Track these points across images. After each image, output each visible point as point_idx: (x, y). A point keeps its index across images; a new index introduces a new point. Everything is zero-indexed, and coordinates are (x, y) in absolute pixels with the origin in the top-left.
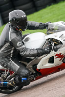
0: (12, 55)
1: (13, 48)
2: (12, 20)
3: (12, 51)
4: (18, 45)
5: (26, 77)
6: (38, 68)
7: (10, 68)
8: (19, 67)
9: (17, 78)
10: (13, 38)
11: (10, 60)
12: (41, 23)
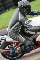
0: (20, 31)
2: (21, 6)
3: (20, 28)
4: (25, 23)
5: (30, 46)
6: (37, 40)
7: (19, 39)
8: (25, 39)
9: (23, 47)
10: (21, 19)
11: (19, 35)
12: (38, 11)
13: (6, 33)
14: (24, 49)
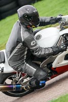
0: (25, 56)
1: (27, 49)
3: (26, 53)
6: (54, 67)
8: (35, 70)
9: (34, 82)
11: (24, 63)
12: (52, 18)
13: (3, 60)
14: (35, 85)
